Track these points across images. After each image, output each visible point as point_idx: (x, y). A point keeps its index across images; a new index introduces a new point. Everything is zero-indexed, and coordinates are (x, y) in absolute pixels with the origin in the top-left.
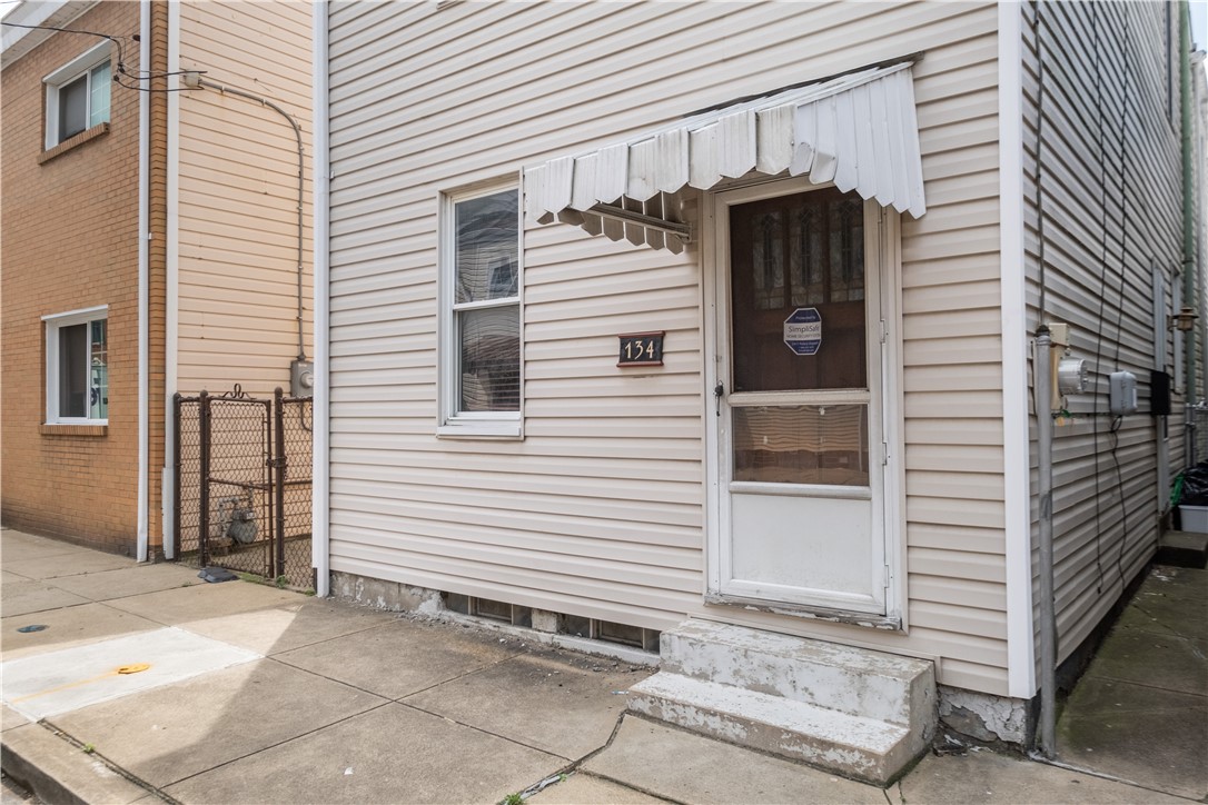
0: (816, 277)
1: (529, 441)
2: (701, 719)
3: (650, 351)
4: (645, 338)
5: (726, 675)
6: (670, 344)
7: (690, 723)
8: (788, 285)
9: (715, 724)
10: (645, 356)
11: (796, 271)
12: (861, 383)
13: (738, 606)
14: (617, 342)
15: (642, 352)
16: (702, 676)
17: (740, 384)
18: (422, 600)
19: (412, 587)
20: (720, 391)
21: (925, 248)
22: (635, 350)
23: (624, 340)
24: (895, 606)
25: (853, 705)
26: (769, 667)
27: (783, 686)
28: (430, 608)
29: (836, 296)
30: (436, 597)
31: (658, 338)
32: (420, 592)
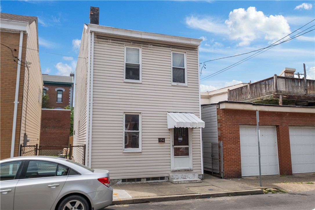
0: (180, 133)
1: (143, 153)
2: (184, 182)
3: (163, 140)
4: (162, 139)
5: (180, 178)
6: (166, 140)
7: (183, 183)
8: (177, 134)
9: (185, 182)
10: (162, 141)
11: (178, 132)
12: (188, 145)
13: (176, 171)
14: (158, 139)
15: (162, 140)
16: (177, 179)
17: (175, 145)
18: (117, 181)
19: (115, 180)
20: (173, 146)
21: (194, 132)
22: (161, 140)
23: (159, 139)
24: (192, 168)
25: (193, 178)
26: (185, 176)
27: (187, 177)
28: (120, 182)
29: (182, 135)
30: (121, 180)
31: (164, 139)
32: (117, 180)
